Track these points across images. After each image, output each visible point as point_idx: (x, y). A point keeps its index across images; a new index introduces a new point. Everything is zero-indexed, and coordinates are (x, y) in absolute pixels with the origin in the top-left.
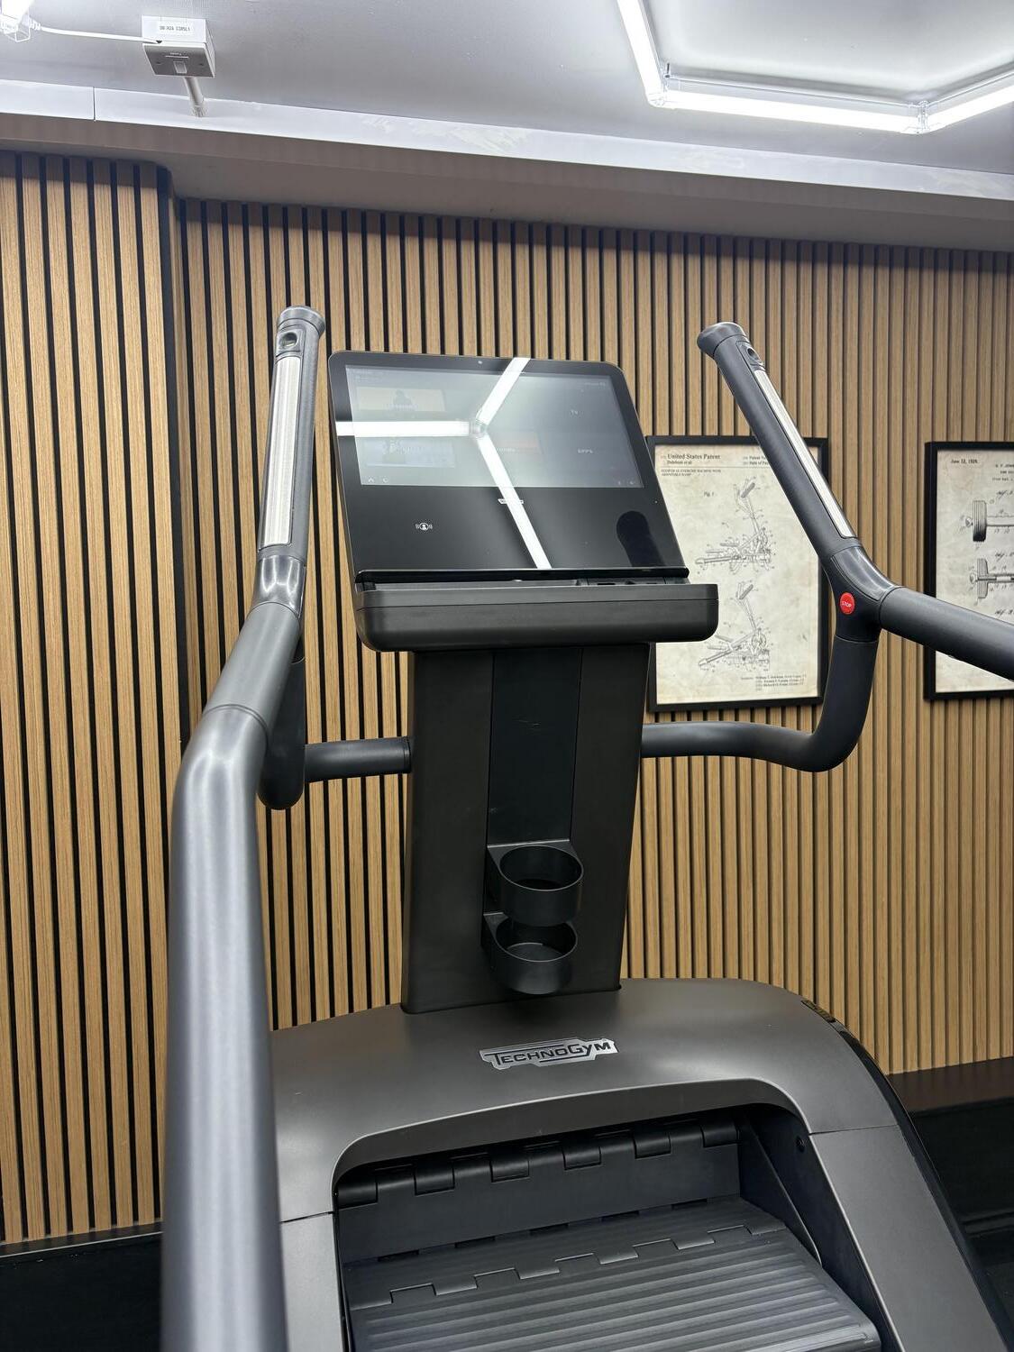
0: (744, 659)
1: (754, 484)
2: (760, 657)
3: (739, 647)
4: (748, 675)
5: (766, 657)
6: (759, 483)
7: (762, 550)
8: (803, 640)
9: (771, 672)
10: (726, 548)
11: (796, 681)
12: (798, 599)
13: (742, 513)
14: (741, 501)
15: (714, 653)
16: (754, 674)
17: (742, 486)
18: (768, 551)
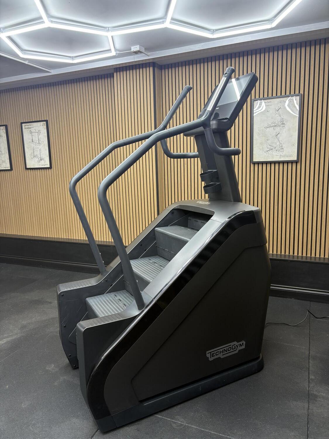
0: (277, 151)
1: (280, 108)
2: (281, 150)
3: (275, 148)
4: (278, 154)
5: (283, 150)
6: (281, 107)
7: (282, 124)
8: (293, 146)
9: (284, 154)
10: (272, 124)
11: (291, 156)
12: (292, 135)
13: (277, 115)
14: (277, 112)
15: (269, 149)
16: (279, 154)
17: (277, 108)
18: (284, 124)
